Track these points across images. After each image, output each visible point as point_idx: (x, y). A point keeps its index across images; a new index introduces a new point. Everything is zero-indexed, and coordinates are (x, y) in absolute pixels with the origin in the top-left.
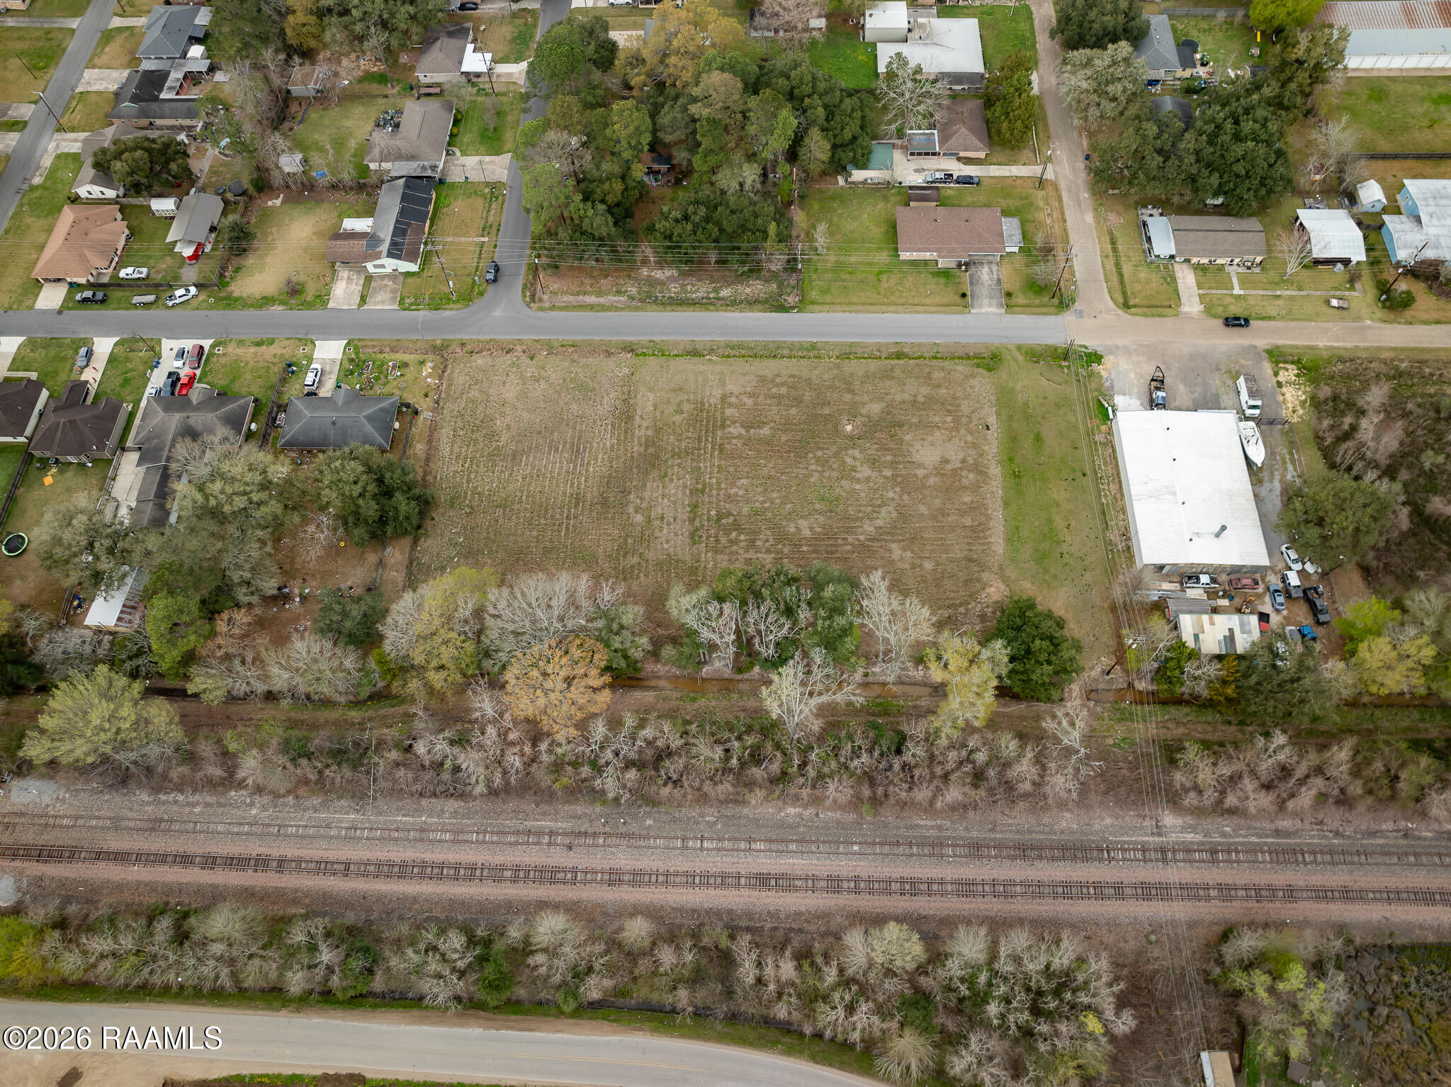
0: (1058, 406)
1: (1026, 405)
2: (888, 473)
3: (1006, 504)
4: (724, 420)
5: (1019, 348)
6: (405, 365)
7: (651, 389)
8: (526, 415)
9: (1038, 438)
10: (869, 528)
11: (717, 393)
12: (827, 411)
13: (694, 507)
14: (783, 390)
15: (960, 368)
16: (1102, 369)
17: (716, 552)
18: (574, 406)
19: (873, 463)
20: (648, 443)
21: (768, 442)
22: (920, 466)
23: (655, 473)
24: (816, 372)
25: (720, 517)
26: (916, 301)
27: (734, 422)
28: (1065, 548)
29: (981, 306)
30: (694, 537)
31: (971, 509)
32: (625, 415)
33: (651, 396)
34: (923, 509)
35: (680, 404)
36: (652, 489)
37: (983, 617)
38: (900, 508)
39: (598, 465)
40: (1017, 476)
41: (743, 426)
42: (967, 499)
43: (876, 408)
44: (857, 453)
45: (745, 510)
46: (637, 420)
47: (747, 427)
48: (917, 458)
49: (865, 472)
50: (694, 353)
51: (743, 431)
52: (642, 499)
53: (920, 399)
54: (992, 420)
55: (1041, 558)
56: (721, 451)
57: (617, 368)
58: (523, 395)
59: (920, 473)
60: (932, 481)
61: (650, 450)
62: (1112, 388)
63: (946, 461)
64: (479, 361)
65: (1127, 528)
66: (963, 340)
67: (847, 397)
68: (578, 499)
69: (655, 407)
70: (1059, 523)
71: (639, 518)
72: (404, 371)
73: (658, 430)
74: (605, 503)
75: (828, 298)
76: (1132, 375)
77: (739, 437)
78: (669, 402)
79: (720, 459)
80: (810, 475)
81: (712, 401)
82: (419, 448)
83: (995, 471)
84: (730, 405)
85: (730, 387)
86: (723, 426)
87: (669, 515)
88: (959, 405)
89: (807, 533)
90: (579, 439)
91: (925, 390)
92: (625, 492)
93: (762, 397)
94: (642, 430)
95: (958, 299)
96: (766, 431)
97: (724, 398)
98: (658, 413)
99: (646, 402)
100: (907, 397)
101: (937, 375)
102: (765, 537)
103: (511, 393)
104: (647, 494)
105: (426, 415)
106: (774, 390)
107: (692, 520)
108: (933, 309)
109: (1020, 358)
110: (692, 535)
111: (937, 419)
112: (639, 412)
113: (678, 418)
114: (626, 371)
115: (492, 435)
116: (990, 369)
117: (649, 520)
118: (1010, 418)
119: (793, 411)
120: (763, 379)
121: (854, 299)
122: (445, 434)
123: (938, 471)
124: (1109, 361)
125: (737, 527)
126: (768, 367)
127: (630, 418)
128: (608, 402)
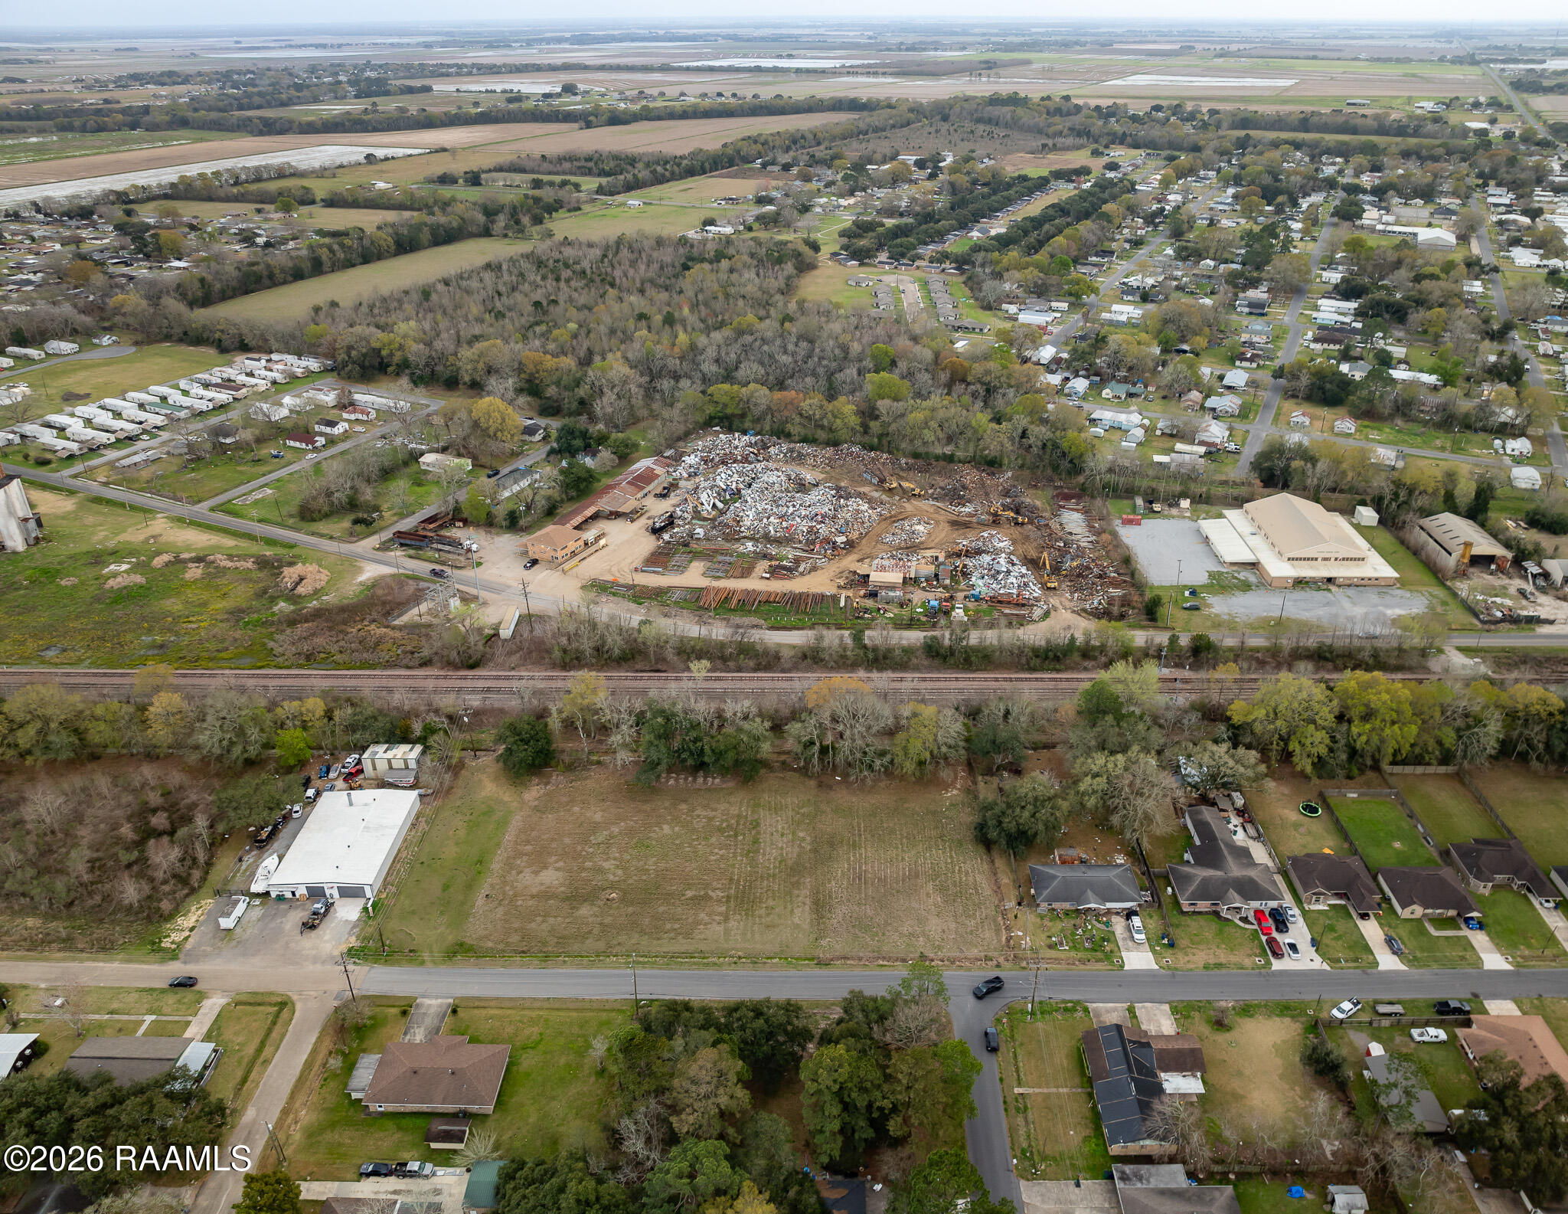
0: (413, 912)
1: (442, 913)
2: (588, 864)
3: (498, 845)
4: (728, 901)
5: (422, 963)
6: (1051, 947)
7: (797, 926)
8: (917, 906)
9: (446, 887)
10: (615, 830)
11: (732, 924)
12: (630, 910)
13: (756, 841)
14: (668, 926)
15: (490, 944)
16: (353, 942)
17: (739, 816)
18: (870, 912)
19: (601, 871)
20: (797, 885)
21: (689, 886)
22: (558, 869)
23: (790, 863)
24: (633, 941)
25: (736, 835)
26: (509, 1012)
27: (719, 901)
28: (467, 818)
29: (440, 1006)
30: (756, 825)
31: (528, 842)
32: (820, 906)
33: (796, 920)
34: (567, 840)
35: (768, 915)
36: (792, 853)
37: (547, 784)
38: (586, 841)
39: (841, 866)
40: (480, 862)
41: (711, 898)
42: (529, 848)
43: (585, 911)
44: (611, 877)
45: (713, 840)
46: (808, 901)
47: (707, 898)
48: (560, 874)
49: (606, 865)
50: (754, 960)
51: (710, 893)
52: (800, 846)
53: (538, 919)
54: (480, 901)
55: (489, 812)
56: (731, 879)
57: (833, 945)
58: (921, 921)
59: (561, 864)
60: (554, 858)
61: (794, 880)
62: (354, 927)
63: (536, 873)
64: (974, 952)
65: (410, 830)
66: (476, 971)
67: (608, 920)
68: (854, 846)
69: (792, 912)
70: (462, 833)
71: (801, 834)
72: (1048, 942)
73: (790, 893)
74: (831, 844)
75: (604, 1016)
76: (327, 938)
77: (714, 890)
78: (779, 916)
79: (733, 873)
80: (655, 864)
81: (738, 917)
82: (1005, 880)
83: (496, 866)
84: (720, 914)
85: (720, 929)
86: (728, 897)
87: (776, 836)
88: (505, 914)
89: (665, 827)
90: (860, 889)
91: (533, 925)
92: (815, 851)
93: (690, 920)
94: (804, 893)
95: (461, 1013)
96: (689, 894)
97: (726, 919)
98: (789, 906)
99: (802, 915)
100: (551, 920)
101: (515, 938)
102: (698, 824)
103: (934, 926)
104: (796, 850)
105: (1011, 904)
106: (677, 926)
107: (759, 833)
108: (492, 1004)
109: (426, 956)
110: (758, 824)
111: (530, 903)
112: (807, 908)
113: (771, 903)
114: (824, 943)
115: (942, 889)
116: (461, 945)
117: (794, 834)
118: (463, 903)
119: (661, 909)
120: (688, 935)
121: (574, 1014)
122: (987, 890)
123: (545, 867)
124: (344, 948)
125: (720, 830)
126: (682, 945)
127: (816, 902)
128: (839, 914)
